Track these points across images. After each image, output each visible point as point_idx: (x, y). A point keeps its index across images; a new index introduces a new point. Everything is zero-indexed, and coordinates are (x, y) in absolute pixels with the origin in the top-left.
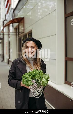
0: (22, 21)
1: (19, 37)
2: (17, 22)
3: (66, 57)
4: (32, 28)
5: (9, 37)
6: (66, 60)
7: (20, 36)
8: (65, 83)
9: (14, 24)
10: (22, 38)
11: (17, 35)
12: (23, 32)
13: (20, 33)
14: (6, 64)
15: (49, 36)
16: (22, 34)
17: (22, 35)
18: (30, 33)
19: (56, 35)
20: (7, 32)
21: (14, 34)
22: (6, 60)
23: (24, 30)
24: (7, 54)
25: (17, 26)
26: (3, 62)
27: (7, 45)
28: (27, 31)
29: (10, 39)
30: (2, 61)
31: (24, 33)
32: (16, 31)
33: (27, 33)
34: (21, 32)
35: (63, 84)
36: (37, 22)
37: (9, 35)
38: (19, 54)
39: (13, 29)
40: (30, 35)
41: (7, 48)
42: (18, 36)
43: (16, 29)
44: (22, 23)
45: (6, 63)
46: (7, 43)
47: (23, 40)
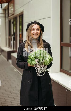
1: (8, 19)
2: (6, 3)
4: (24, 9)
7: (9, 18)
8: (61, 71)
9: (3, 4)
10: (12, 21)
12: (13, 13)
13: (10, 15)
16: (12, 16)
18: (21, 15)
21: (3, 15)
23: (14, 11)
25: (6, 7)
28: (18, 12)
31: (15, 15)
32: (5, 13)
33: (17, 15)
34: (11, 14)
35: (59, 72)
36: (29, 2)
38: (8, 39)
39: (2, 10)
40: (21, 17)
42: (7, 18)
43: (5, 10)
44: (11, 3)
47: (13, 23)
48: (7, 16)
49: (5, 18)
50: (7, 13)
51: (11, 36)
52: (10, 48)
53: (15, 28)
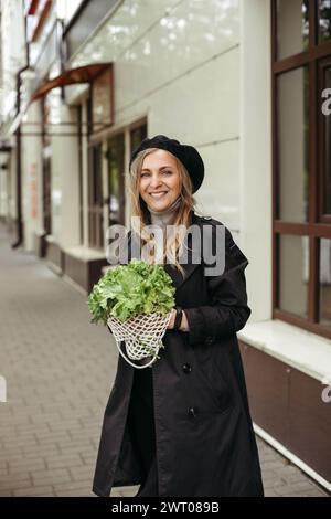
0: (106, 77)
1: (89, 141)
2: (82, 81)
3: (277, 221)
4: (149, 109)
5: (45, 143)
6: (278, 230)
7: (93, 137)
8: (274, 317)
9: (68, 89)
10: (104, 148)
11: (80, 135)
12: (108, 121)
13: (96, 128)
14: (34, 258)
15: (211, 142)
16: (104, 133)
17: (102, 135)
18: (140, 128)
19: (238, 138)
20: (36, 124)
21: (68, 129)
22: (30, 243)
23: (113, 114)
24: (34, 214)
25: (79, 98)
26: (19, 249)
27: (34, 174)
28: (126, 118)
29: (48, 152)
30: (15, 246)
31: (115, 128)
32: (76, 120)
33: (124, 128)
34: (99, 123)
35: (267, 321)
36: (168, 83)
37: (44, 134)
38: (90, 214)
39: (65, 109)
40: (138, 132)
41: (34, 188)
42: (84, 139)
43: (76, 108)
44: (103, 84)
45: (32, 253)
46: (34, 166)
47: (108, 155)
48: (84, 129)
49: (76, 139)
50: (84, 119)
51: (102, 205)
52: (97, 250)
53: (115, 172)
